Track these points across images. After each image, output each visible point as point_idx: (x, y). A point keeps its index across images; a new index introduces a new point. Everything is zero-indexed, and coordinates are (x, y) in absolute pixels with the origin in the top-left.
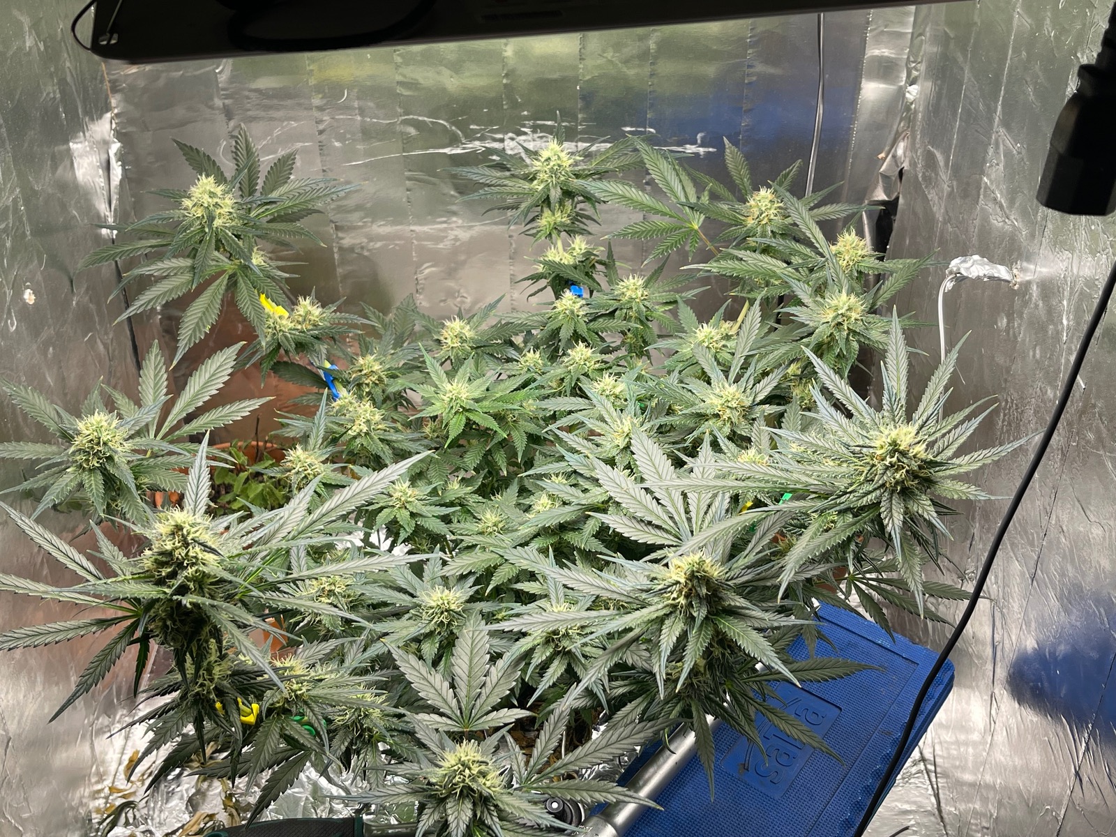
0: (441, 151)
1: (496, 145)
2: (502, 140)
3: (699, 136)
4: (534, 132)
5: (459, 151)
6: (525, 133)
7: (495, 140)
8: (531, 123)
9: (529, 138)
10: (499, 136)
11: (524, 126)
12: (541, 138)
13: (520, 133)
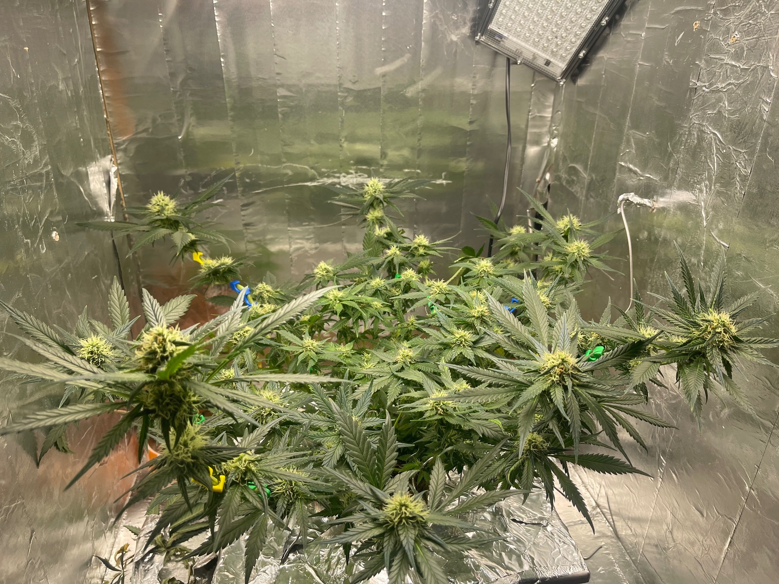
0: (306, 184)
1: (336, 180)
2: (339, 178)
3: (443, 174)
4: (356, 173)
5: (315, 184)
6: (352, 174)
7: (335, 177)
8: (355, 167)
9: (353, 176)
10: (337, 175)
11: (351, 169)
12: (360, 176)
13: (348, 173)
